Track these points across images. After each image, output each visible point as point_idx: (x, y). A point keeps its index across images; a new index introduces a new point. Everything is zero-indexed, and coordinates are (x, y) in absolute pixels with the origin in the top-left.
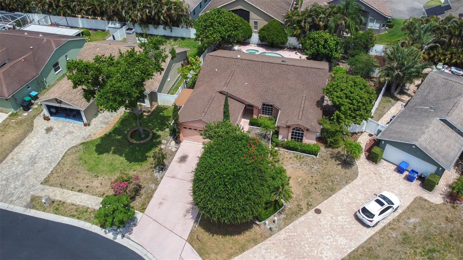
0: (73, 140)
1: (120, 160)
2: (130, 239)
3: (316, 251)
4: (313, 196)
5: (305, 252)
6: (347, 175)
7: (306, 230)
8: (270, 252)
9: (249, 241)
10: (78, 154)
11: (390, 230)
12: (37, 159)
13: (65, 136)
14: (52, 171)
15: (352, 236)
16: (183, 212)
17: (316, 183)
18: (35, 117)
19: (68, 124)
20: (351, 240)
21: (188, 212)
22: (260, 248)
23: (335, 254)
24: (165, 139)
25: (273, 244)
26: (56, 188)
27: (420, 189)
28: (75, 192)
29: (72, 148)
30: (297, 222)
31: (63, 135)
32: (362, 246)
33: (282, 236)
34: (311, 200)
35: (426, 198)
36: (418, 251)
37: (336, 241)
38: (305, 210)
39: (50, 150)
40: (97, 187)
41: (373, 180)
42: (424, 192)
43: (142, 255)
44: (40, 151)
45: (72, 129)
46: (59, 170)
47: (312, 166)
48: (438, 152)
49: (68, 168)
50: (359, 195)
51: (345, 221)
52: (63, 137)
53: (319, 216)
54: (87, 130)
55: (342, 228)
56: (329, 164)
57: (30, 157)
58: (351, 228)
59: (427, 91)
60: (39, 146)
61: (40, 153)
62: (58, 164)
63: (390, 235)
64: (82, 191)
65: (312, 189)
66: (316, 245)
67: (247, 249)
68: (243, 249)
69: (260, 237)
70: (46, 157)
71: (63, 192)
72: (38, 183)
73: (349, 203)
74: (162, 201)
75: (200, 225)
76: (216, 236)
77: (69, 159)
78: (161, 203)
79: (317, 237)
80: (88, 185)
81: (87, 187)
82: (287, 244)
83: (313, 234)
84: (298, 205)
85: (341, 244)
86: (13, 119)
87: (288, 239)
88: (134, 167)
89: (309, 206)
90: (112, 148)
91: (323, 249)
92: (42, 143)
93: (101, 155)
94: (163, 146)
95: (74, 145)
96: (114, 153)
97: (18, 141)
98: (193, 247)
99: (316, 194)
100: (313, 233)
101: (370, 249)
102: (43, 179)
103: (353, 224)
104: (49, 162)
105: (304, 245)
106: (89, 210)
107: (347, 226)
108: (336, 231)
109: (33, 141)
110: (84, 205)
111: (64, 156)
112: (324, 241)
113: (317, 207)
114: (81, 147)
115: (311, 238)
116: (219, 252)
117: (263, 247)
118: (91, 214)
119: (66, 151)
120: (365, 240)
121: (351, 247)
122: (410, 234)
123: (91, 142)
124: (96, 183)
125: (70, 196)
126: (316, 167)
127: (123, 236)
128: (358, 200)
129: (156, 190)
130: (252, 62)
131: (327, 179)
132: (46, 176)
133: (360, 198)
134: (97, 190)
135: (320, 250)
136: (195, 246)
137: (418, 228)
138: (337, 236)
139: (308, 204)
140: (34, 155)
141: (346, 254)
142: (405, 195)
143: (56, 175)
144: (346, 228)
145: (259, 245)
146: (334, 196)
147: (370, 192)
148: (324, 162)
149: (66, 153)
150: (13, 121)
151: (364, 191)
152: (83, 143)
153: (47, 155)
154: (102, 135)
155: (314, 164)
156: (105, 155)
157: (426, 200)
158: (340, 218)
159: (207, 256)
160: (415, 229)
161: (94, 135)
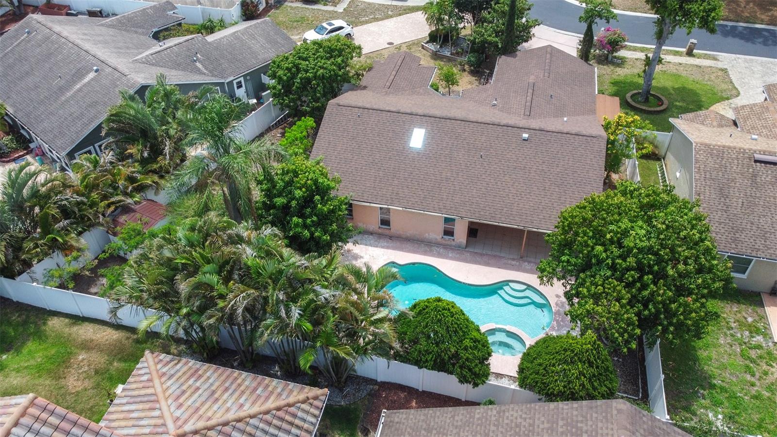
7: (406, 34)
30: (414, 39)
32: (357, 26)
34: (395, 52)
38: (404, 46)
55: (370, 34)
58: (361, 35)
83: (400, 32)
84: (410, 49)
89: (398, 48)
112: (390, 29)
113: (390, 46)
119: (741, 92)
139: (400, 49)
161: (725, 109)
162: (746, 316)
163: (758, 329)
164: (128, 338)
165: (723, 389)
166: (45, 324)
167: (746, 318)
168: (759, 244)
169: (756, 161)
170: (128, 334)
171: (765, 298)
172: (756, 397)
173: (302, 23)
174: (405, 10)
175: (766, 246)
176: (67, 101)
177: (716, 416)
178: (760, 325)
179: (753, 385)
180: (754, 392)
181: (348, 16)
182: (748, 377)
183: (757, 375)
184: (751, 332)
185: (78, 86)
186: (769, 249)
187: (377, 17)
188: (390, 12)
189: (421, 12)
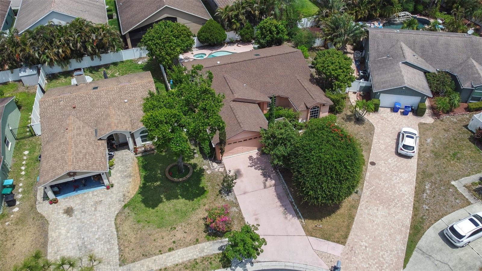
0: (109, 208)
1: (181, 203)
2: (260, 262)
3: (396, 191)
5: (391, 196)
6: (366, 129)
7: (377, 181)
8: (371, 209)
9: (350, 210)
10: (131, 219)
11: (424, 154)
12: (89, 246)
13: (95, 208)
14: (119, 249)
15: (407, 169)
16: (282, 216)
18: (33, 207)
19: (86, 196)
20: (409, 172)
21: (285, 214)
22: (361, 210)
23: (409, 186)
24: (204, 165)
25: (367, 202)
26: (142, 261)
27: (415, 117)
28: (167, 254)
29: (117, 215)
30: (367, 178)
31: (93, 209)
32: (418, 173)
33: (368, 193)
35: (423, 122)
36: (449, 158)
37: (401, 177)
38: (364, 167)
39: (94, 229)
40: (184, 237)
41: (385, 124)
42: (419, 119)
43: (283, 268)
44: (82, 237)
45: (97, 199)
46: (126, 244)
49: (135, 236)
50: (386, 139)
51: (395, 162)
52: (95, 211)
53: (376, 166)
54: (115, 192)
55: (397, 167)
56: (348, 126)
57: (77, 248)
58: (402, 164)
59: (376, 45)
60: (76, 232)
61: (86, 239)
62: (119, 239)
63: (426, 157)
64: (173, 249)
66: (393, 187)
67: (355, 216)
68: (352, 218)
69: (354, 202)
70: (97, 239)
71: (155, 260)
72: (115, 267)
74: (256, 217)
75: (305, 218)
76: (324, 220)
77: (126, 227)
78: (257, 219)
79: (389, 182)
80: (173, 240)
81: (174, 242)
82: (375, 197)
85: (406, 178)
86: (6, 222)
87: (373, 193)
88: (201, 202)
90: (162, 196)
91: (399, 188)
92: (76, 228)
93: (156, 208)
94: (209, 172)
95: (116, 213)
96: (168, 199)
97: (42, 240)
98: (316, 237)
100: (383, 180)
101: (424, 172)
102: (118, 261)
103: (401, 161)
104: (106, 242)
105: (386, 192)
106: (198, 261)
107: (398, 164)
108: (396, 171)
109: (63, 231)
110: (188, 259)
111: (117, 228)
113: (370, 161)
114: (127, 210)
115: (386, 184)
116: (338, 229)
117: (362, 208)
118: (204, 262)
119: (113, 223)
120: (416, 167)
121: (413, 177)
122: (436, 150)
123: (133, 200)
124: (179, 235)
125: (166, 259)
127: (252, 264)
128: (389, 143)
129: (240, 210)
130: (236, 64)
132: (118, 257)
134: (187, 240)
135: (398, 189)
136: (317, 236)
138: (399, 174)
140: (80, 243)
141: (415, 183)
143: (127, 249)
144: (399, 165)
145: (359, 208)
146: (372, 147)
148: (343, 126)
149: (116, 224)
150: (7, 223)
151: (387, 135)
152: (125, 206)
153: (97, 236)
154: (137, 189)
156: (160, 205)
157: (425, 124)
158: (390, 161)
159: (333, 237)
160: (435, 145)
161: (128, 193)
187: (425, 195)
188: (427, 208)
189: (408, 222)
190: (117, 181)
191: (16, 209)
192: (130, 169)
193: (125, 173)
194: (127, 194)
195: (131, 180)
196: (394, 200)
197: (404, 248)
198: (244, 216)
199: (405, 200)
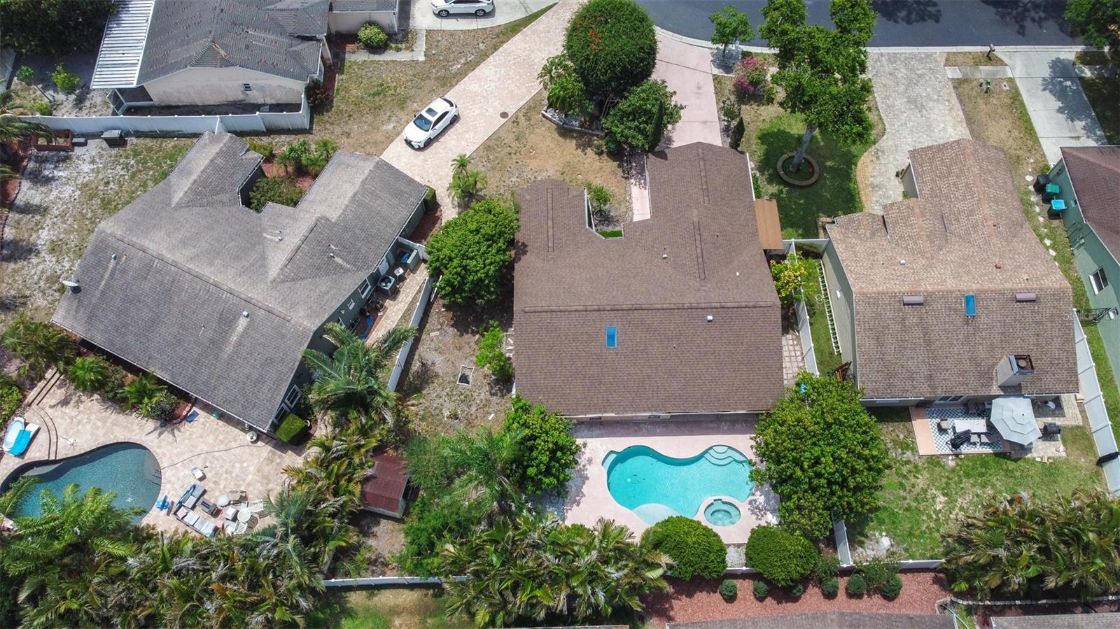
0: (896, 145)
2: (709, 48)
3: (502, 72)
4: (512, 136)
5: (513, 69)
7: (516, 91)
12: (912, 106)
14: (874, 97)
15: (463, 95)
17: (510, 154)
20: (464, 90)
23: (481, 73)
29: (883, 133)
30: (528, 98)
32: (452, 86)
34: (514, 130)
36: (392, 92)
37: (481, 87)
38: (521, 115)
39: (911, 123)
41: (433, 171)
44: (923, 118)
47: (519, 180)
48: (348, 166)
50: (454, 147)
51: (471, 109)
52: (915, 146)
53: (503, 110)
54: (892, 166)
55: (474, 101)
56: (495, 189)
57: (927, 107)
58: (464, 103)
60: (934, 125)
61: (919, 115)
62: (876, 107)
63: (420, 104)
65: (515, 145)
66: (502, 78)
70: (904, 112)
72: (876, 80)
73: (466, 132)
78: (699, 88)
83: (507, 88)
84: (529, 120)
85: (476, 84)
88: (769, 124)
89: (516, 122)
90: (822, 143)
91: (495, 75)
92: (935, 130)
95: (885, 137)
97: (974, 125)
99: (510, 139)
101: (444, 85)
102: (874, 85)
104: (892, 106)
105: (516, 75)
107: (469, 105)
108: (481, 97)
112: (494, 84)
113: (505, 120)
115: (510, 84)
119: (887, 126)
121: (464, 84)
122: (397, 109)
126: (513, 179)
128: (454, 140)
131: (497, 162)
133: (453, 143)
135: (498, 74)
137: (386, 117)
138: (479, 91)
139: (518, 123)
140: (924, 112)
141: (470, 75)
142: (393, 158)
146: (486, 138)
147: (439, 153)
148: (502, 191)
149: (883, 123)
150: (1032, 160)
152: (874, 142)
154: (860, 163)
155: (517, 184)
158: (477, 112)
160: (390, 116)
161: (872, 161)
162: (898, 433)
163: (908, 445)
164: (426, 595)
165: (885, 508)
166: (347, 602)
167: (898, 436)
168: (908, 387)
169: (905, 305)
170: (424, 592)
171: (912, 411)
172: (907, 510)
173: (385, 96)
174: (498, 37)
175: (913, 386)
176: (231, 358)
177: (881, 534)
178: (909, 440)
179: (905, 498)
180: (906, 506)
181: (435, 67)
182: (902, 493)
183: (908, 488)
184: (902, 450)
185: (234, 338)
186: (915, 388)
187: (469, 59)
188: (481, 45)
189: (518, 37)
190: (892, 183)
191: (1029, 178)
192: (874, 199)
193: (881, 193)
194: (874, 159)
195: (871, 179)
196: (514, 64)
197: (543, 17)
198: (714, 96)
199: (500, 60)
